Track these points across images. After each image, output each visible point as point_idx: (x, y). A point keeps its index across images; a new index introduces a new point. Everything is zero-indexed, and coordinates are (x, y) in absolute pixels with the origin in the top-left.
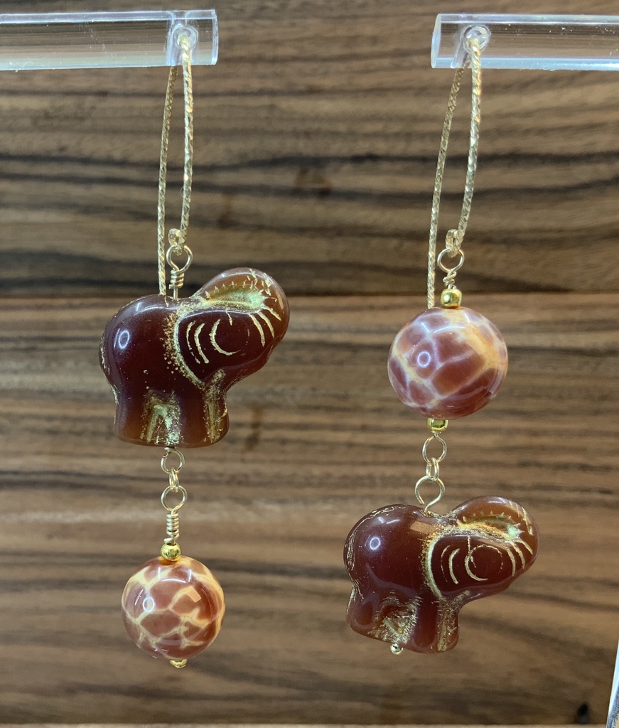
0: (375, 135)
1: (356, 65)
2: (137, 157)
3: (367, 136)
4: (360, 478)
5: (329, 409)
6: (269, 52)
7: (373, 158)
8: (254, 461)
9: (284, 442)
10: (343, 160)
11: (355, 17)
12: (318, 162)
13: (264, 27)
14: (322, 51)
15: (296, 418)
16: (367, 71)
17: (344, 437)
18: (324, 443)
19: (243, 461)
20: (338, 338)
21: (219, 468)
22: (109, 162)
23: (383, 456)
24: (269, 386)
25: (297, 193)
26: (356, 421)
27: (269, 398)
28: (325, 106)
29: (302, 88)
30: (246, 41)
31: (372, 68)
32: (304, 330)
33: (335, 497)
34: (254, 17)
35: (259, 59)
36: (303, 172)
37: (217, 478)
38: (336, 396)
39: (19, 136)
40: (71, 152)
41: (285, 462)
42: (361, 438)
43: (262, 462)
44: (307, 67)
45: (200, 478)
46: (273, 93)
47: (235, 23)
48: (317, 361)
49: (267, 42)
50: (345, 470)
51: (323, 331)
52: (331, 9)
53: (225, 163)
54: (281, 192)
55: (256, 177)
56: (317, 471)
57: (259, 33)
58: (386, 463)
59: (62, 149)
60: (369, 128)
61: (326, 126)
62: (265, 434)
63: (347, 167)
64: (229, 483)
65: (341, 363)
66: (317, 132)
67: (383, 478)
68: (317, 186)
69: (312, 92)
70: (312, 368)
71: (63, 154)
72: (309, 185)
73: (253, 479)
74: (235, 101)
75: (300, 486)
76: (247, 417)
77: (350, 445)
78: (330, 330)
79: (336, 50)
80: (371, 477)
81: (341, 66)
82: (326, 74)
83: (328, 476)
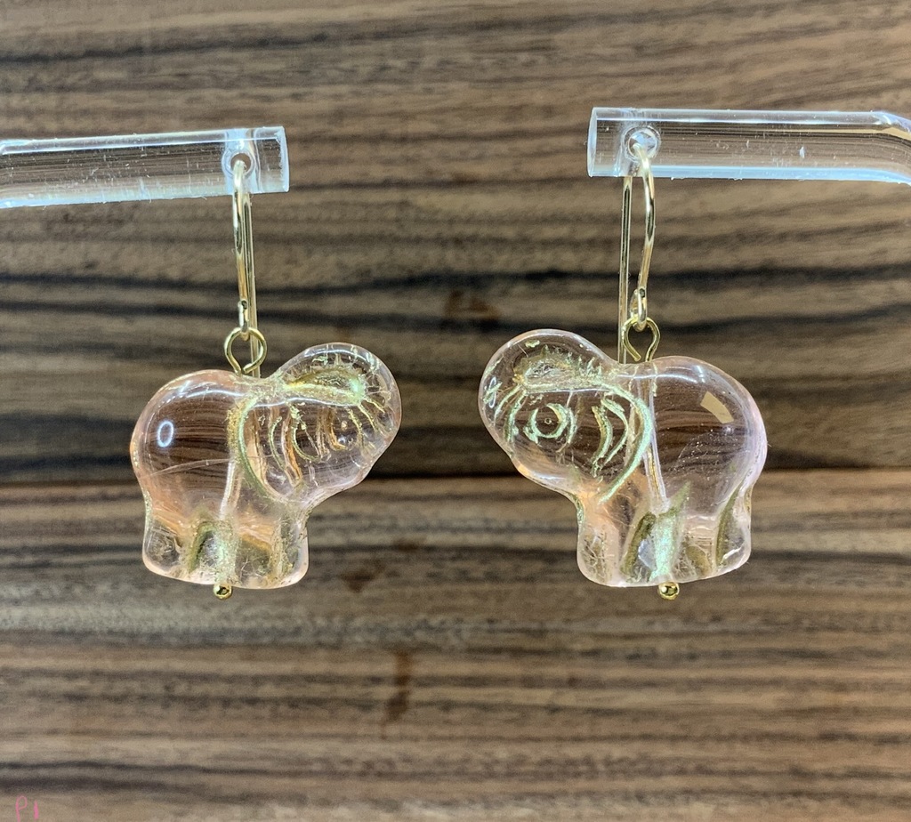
0: (558, 242)
1: (524, 145)
2: (204, 275)
3: (546, 244)
4: (572, 762)
5: (517, 653)
6: (396, 128)
7: (556, 275)
8: (402, 738)
9: (447, 706)
10: (515, 278)
11: (518, 80)
12: (477, 281)
13: (386, 94)
14: (474, 127)
15: (465, 668)
16: (541, 154)
17: (542, 696)
18: (510, 707)
19: (384, 738)
20: (523, 541)
21: (346, 750)
22: (163, 283)
23: (606, 726)
24: (422, 616)
25: (446, 325)
26: (559, 670)
27: (421, 636)
28: (482, 202)
29: (447, 177)
30: (362, 114)
31: (547, 149)
32: (470, 530)
33: (533, 795)
34: (371, 80)
35: (382, 138)
36: (456, 296)
37: (344, 768)
38: (527, 632)
39: (24, 248)
40: (103, 270)
41: (451, 738)
42: (569, 698)
43: (416, 739)
44: (454, 149)
45: (316, 767)
46: (403, 185)
47: (343, 89)
48: (492, 577)
49: (391, 115)
50: (547, 751)
51: (500, 531)
52: (483, 69)
53: (337, 283)
54: (423, 325)
55: (385, 304)
56: (502, 753)
57: (379, 102)
58: (610, 739)
59: (90, 266)
60: (549, 232)
61: (485, 231)
62: (418, 694)
63: (520, 288)
64: (362, 775)
65: (530, 579)
66: (473, 239)
67: (608, 762)
68: (478, 315)
69: (462, 183)
70: (486, 587)
71: (91, 272)
72: (465, 314)
73: (400, 767)
74: (348, 196)
75: (476, 777)
76: (388, 667)
77: (553, 710)
78: (510, 529)
79: (494, 125)
80: (588, 761)
81: (503, 147)
82: (480, 158)
83: (521, 760)
